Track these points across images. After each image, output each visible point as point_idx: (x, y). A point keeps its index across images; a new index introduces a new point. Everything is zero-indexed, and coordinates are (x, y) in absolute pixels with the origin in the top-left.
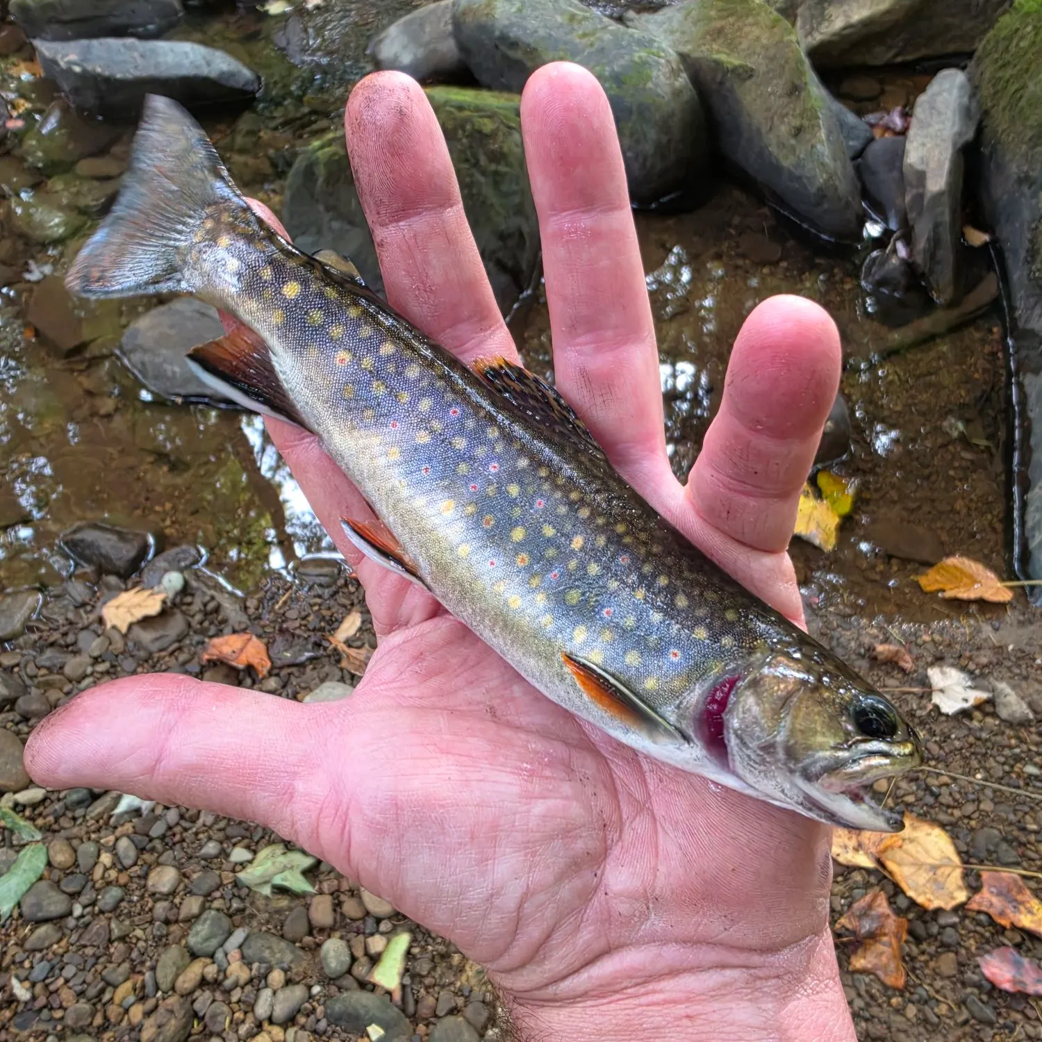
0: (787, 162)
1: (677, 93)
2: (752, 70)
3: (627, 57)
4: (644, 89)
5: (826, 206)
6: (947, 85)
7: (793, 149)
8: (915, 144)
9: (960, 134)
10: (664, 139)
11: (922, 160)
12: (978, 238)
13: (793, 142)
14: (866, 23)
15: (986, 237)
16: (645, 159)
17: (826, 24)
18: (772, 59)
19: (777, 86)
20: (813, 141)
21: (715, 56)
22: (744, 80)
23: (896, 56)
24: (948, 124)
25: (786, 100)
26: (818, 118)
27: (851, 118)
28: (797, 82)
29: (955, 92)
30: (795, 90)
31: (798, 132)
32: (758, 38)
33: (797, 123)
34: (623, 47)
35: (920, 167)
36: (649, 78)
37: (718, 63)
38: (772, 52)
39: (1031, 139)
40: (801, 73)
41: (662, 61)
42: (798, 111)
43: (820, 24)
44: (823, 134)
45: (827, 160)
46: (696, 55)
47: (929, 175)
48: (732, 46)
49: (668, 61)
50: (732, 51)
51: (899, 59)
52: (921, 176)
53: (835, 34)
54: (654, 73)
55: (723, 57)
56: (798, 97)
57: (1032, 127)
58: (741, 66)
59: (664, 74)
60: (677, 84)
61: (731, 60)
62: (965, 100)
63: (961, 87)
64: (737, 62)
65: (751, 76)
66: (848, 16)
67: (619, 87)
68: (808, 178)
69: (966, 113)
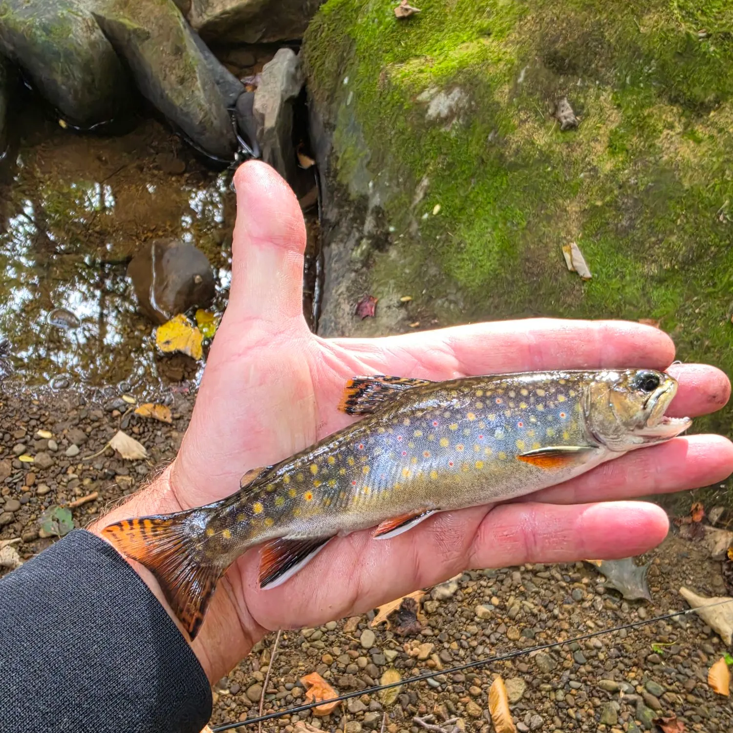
0: (178, 102)
1: (93, 45)
2: (148, 33)
3: (52, 13)
4: (67, 38)
5: (208, 134)
6: (281, 59)
7: (180, 93)
8: (260, 96)
9: (286, 91)
10: (89, 79)
11: (264, 106)
12: (307, 162)
13: (180, 87)
14: (237, 11)
15: (312, 163)
16: (76, 91)
17: (210, 9)
18: (161, 27)
19: (167, 46)
20: (193, 89)
21: (121, 20)
22: (144, 40)
23: (262, 37)
24: (279, 84)
25: (172, 58)
26: (195, 72)
27: (230, 77)
28: (179, 45)
29: (286, 63)
30: (179, 51)
31: (182, 81)
32: (152, 12)
33: (181, 73)
34: (50, 5)
35: (261, 111)
36: (70, 31)
37: (123, 26)
38: (161, 21)
39: (328, 98)
40: (181, 39)
41: (79, 19)
42: (181, 66)
43: (206, 8)
44: (199, 84)
45: (203, 102)
46: (108, 18)
47: (267, 117)
48: (134, 15)
49: (84, 19)
50: (134, 17)
51: (265, 41)
52: (263, 117)
53: (216, 17)
54: (74, 28)
55: (126, 21)
56: (181, 55)
57: (327, 90)
58: (140, 29)
59: (82, 29)
60: (93, 37)
61: (131, 24)
62: (293, 70)
63: (290, 60)
64: (136, 26)
65: (148, 38)
66: (224, 6)
67: (47, 35)
68: (194, 114)
69: (293, 78)
